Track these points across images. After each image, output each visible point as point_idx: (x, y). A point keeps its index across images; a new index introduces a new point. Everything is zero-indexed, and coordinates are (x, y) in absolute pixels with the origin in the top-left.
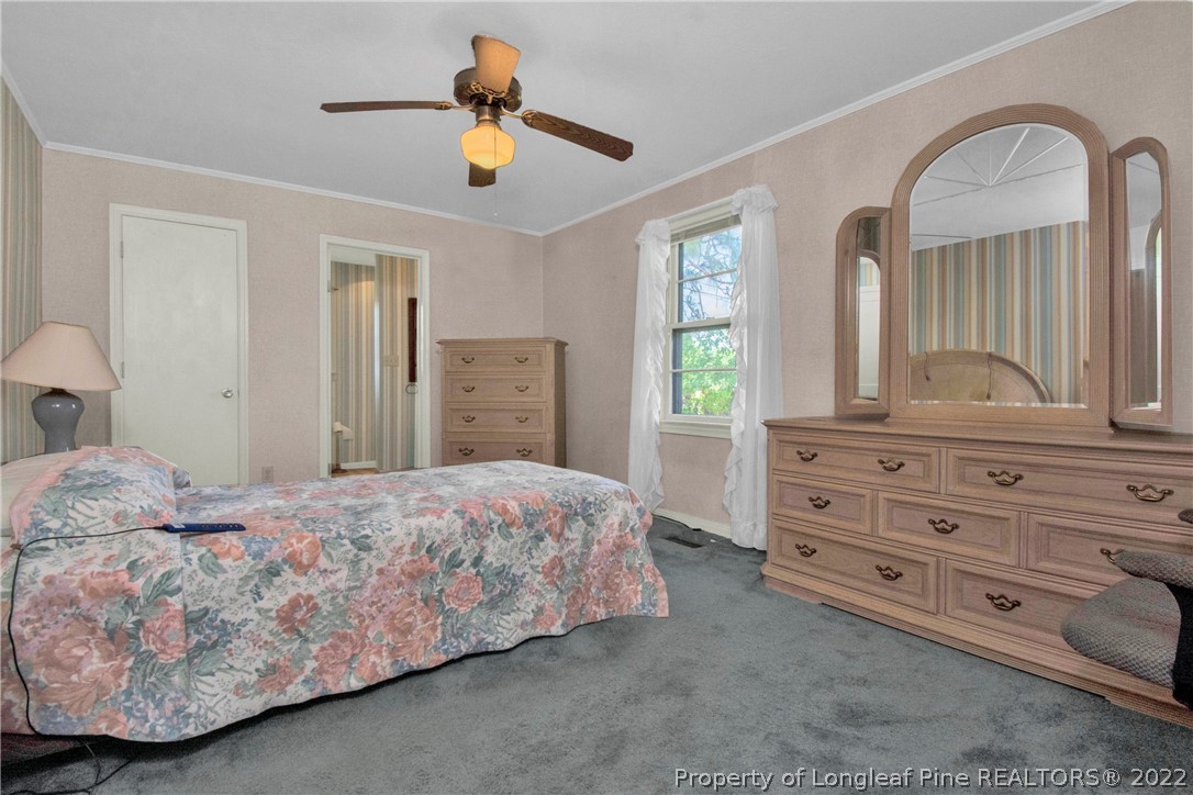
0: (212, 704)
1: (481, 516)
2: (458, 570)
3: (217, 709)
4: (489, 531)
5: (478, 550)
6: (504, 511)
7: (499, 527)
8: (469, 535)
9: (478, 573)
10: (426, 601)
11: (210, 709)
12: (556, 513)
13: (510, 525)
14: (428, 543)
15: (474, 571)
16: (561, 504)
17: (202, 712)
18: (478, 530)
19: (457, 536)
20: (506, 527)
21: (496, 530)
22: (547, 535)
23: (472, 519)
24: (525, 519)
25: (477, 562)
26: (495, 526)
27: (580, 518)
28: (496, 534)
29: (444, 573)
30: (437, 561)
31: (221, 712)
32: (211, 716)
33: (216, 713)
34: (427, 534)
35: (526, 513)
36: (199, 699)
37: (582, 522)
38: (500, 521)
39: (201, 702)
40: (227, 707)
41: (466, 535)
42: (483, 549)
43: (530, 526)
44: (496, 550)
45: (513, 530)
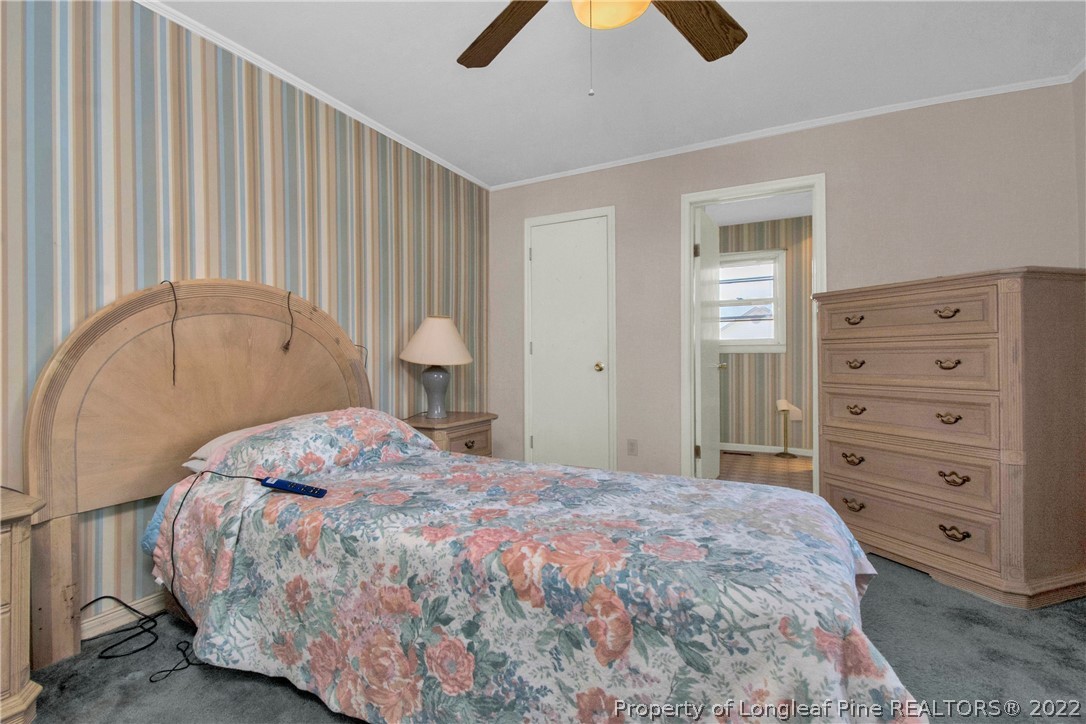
0: (241, 645)
1: (479, 562)
2: (444, 629)
3: (243, 651)
4: (487, 591)
5: (473, 613)
6: (515, 569)
7: (504, 589)
8: (460, 585)
9: (470, 647)
10: (406, 647)
11: (239, 649)
12: (609, 607)
13: (520, 594)
14: (410, 574)
15: (466, 642)
16: (624, 594)
17: (227, 647)
18: (473, 583)
19: (443, 578)
20: (514, 593)
21: (498, 592)
22: (587, 641)
23: (466, 561)
24: (548, 596)
25: (471, 628)
26: (497, 586)
27: (667, 639)
28: (498, 598)
29: (427, 623)
30: (420, 602)
31: (246, 656)
32: (236, 655)
33: (242, 655)
34: (410, 561)
35: (551, 585)
36: (230, 635)
37: (671, 650)
38: (505, 582)
39: (230, 639)
40: (252, 655)
41: (457, 583)
42: (479, 614)
43: (558, 610)
44: (495, 625)
45: (526, 605)
